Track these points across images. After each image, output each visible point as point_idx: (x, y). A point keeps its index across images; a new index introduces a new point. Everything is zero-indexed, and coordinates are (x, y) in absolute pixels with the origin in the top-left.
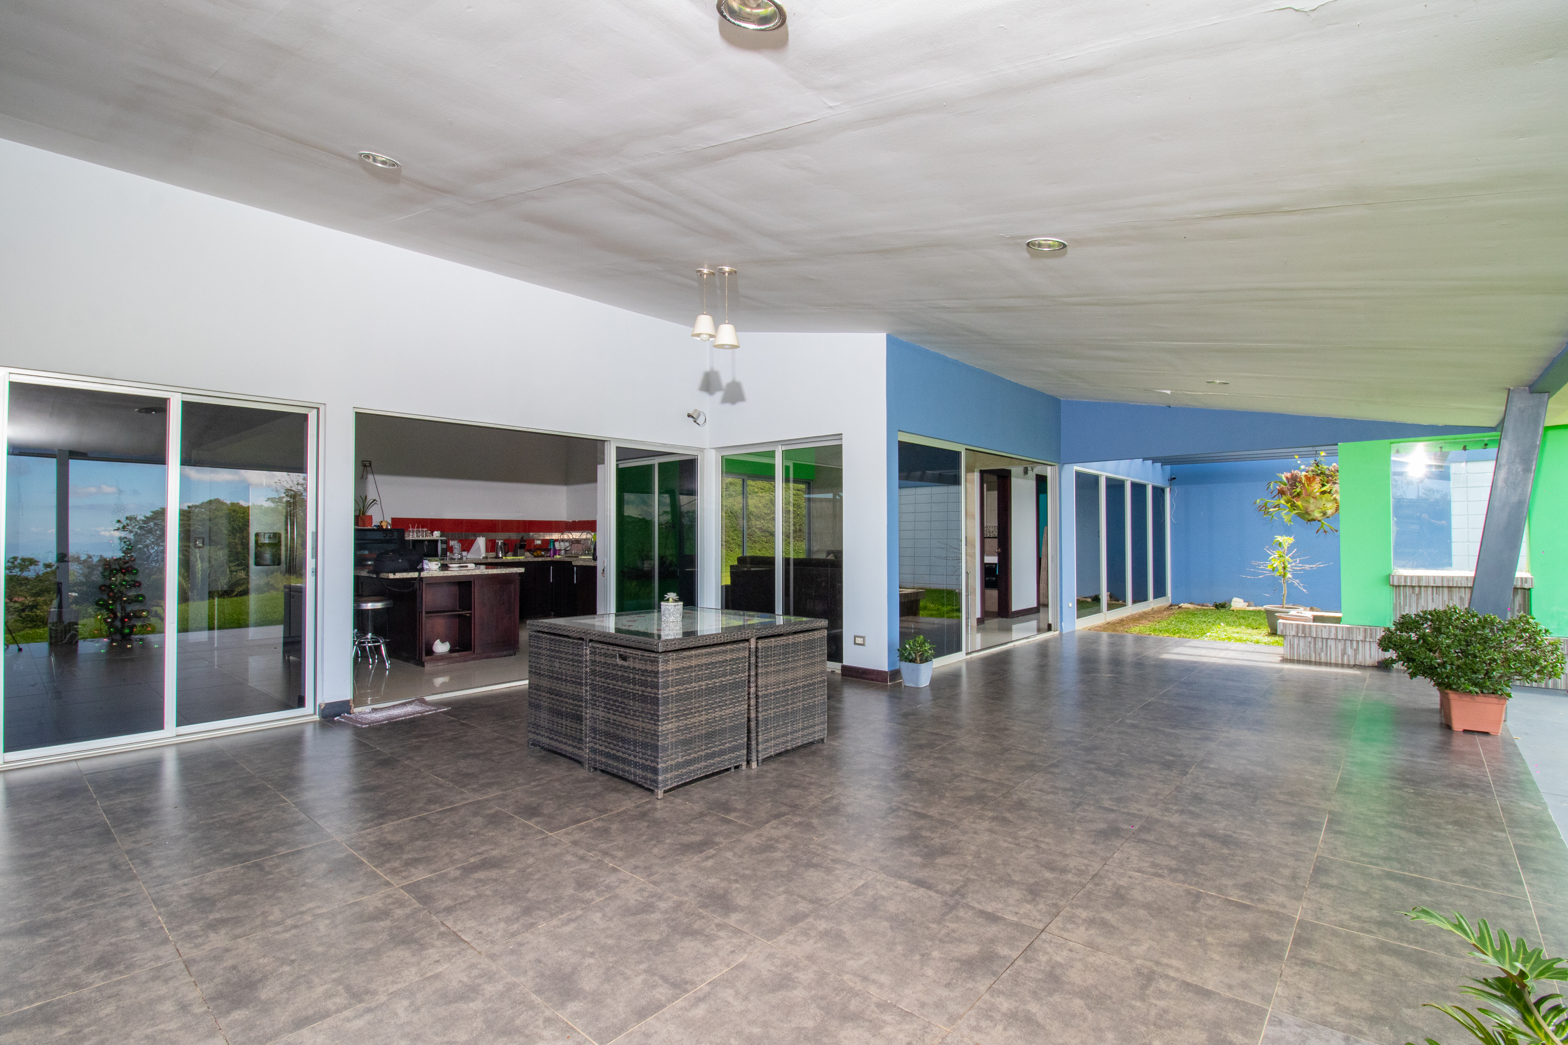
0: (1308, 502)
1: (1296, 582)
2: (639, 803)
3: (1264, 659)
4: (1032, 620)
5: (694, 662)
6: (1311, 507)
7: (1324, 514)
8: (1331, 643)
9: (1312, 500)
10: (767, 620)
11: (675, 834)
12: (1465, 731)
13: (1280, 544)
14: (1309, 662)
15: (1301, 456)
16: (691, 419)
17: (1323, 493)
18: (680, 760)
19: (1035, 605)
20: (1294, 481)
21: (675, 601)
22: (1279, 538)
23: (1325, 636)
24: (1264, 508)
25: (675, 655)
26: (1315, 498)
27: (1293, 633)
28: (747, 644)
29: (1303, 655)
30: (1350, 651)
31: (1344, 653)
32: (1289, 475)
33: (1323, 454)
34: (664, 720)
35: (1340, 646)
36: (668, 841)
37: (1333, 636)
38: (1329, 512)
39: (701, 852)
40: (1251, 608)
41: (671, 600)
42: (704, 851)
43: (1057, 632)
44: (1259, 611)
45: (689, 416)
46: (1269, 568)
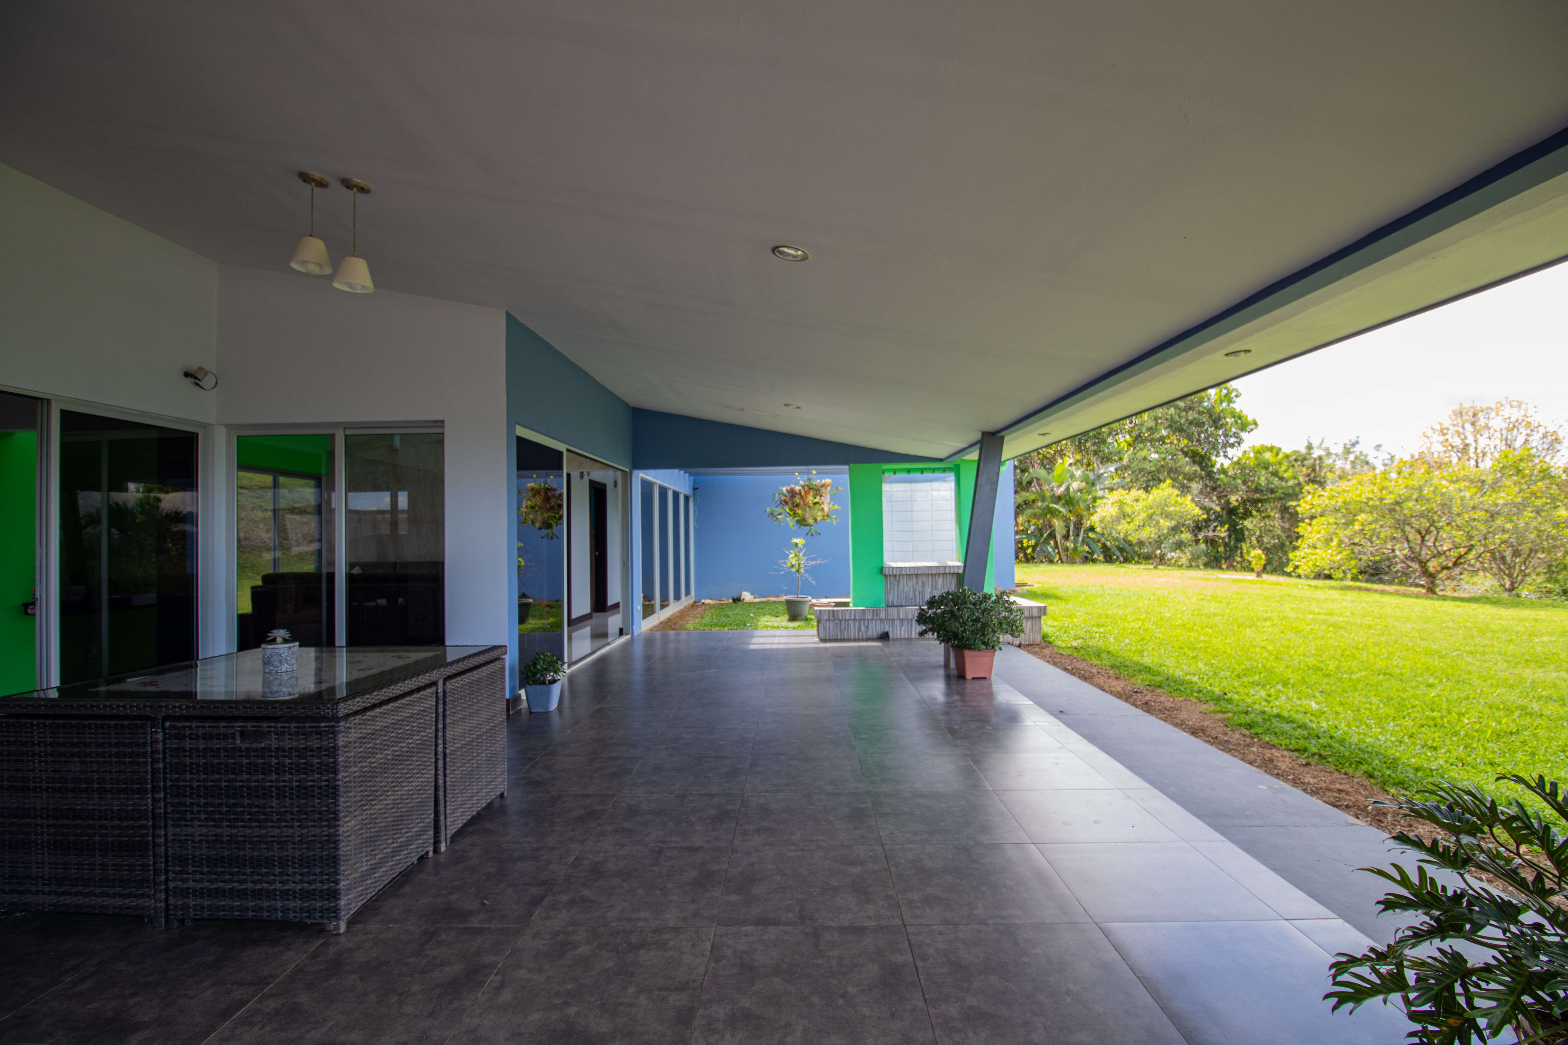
0: (805, 510)
1: (807, 575)
2: (311, 950)
3: (807, 641)
4: (587, 626)
5: (379, 725)
6: (808, 515)
7: (815, 520)
8: (851, 623)
9: (808, 510)
10: (429, 654)
11: (417, 975)
12: (973, 678)
13: (797, 545)
14: (836, 640)
15: (800, 474)
16: (189, 380)
17: (816, 503)
18: (364, 869)
19: (588, 611)
20: (792, 493)
21: (286, 641)
22: (795, 540)
23: (847, 618)
24: (772, 514)
25: (357, 719)
26: (810, 507)
27: (826, 617)
28: (433, 689)
29: (832, 635)
30: (863, 628)
31: (859, 630)
32: (789, 488)
33: (814, 472)
34: (345, 817)
35: (857, 624)
36: (415, 988)
37: (852, 617)
38: (819, 519)
39: (481, 984)
40: (757, 600)
41: (279, 640)
42: (484, 982)
43: (629, 636)
44: (779, 602)
45: (187, 375)
46: (789, 565)
